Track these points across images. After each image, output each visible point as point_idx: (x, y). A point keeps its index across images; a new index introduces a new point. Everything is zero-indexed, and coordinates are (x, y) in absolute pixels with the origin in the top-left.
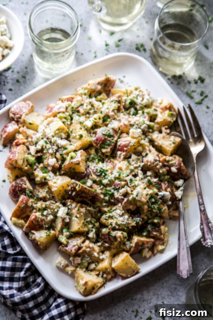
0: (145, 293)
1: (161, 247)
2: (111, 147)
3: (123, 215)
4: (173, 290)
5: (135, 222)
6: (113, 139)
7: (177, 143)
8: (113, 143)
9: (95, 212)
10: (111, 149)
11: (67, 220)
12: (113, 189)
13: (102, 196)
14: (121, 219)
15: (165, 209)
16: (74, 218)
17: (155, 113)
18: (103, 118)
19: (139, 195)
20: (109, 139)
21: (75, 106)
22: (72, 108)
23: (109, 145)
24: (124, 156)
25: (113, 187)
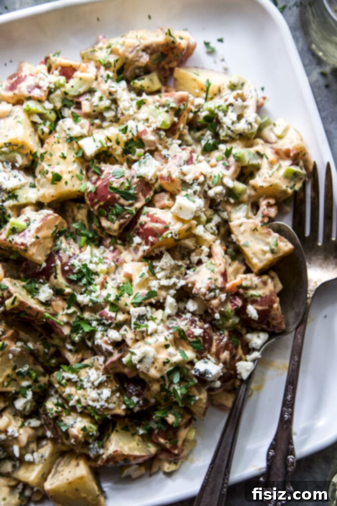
1: (167, 467)
2: (122, 221)
3: (100, 385)
5: (124, 407)
6: (131, 205)
7: (281, 254)
8: (130, 213)
9: (46, 353)
10: (121, 226)
12: (97, 320)
13: (66, 331)
14: (93, 394)
15: (200, 400)
17: (255, 162)
18: (126, 144)
19: (145, 360)
20: (122, 201)
21: (73, 93)
22: (66, 93)
23: (118, 216)
24: (144, 251)
25: (98, 316)
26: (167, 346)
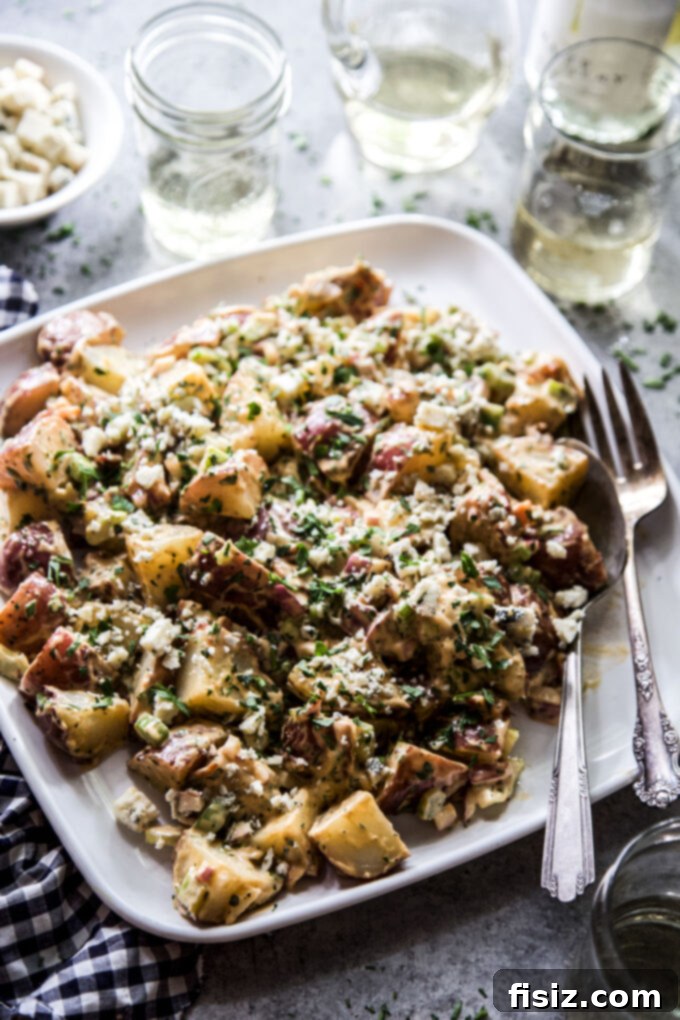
0: (420, 949)
1: (489, 797)
2: (351, 454)
3: (366, 666)
4: (521, 953)
5: (406, 696)
6: (358, 431)
7: (572, 469)
8: (359, 441)
9: (274, 653)
10: (351, 461)
11: (173, 663)
12: (344, 580)
13: (302, 600)
14: (361, 676)
15: (516, 664)
16: (197, 657)
17: (507, 379)
18: (336, 371)
19: (427, 598)
20: (346, 428)
21: (251, 336)
22: (242, 339)
23: (345, 447)
24: (390, 481)
25: (344, 574)
26: (451, 585)
